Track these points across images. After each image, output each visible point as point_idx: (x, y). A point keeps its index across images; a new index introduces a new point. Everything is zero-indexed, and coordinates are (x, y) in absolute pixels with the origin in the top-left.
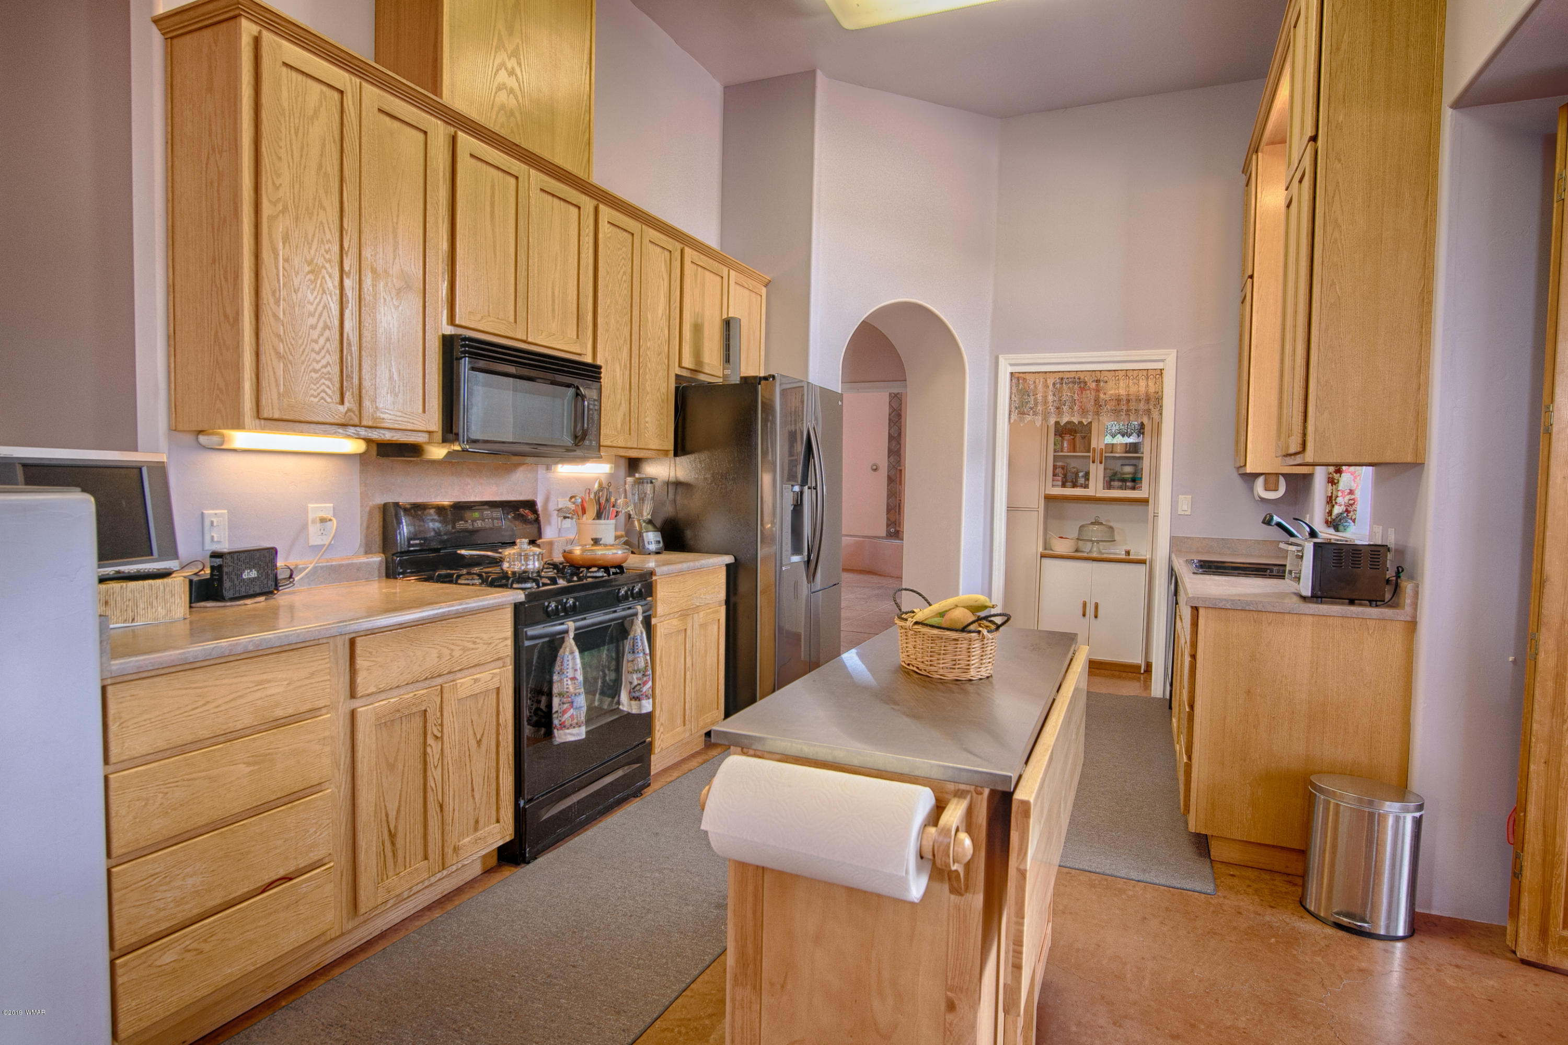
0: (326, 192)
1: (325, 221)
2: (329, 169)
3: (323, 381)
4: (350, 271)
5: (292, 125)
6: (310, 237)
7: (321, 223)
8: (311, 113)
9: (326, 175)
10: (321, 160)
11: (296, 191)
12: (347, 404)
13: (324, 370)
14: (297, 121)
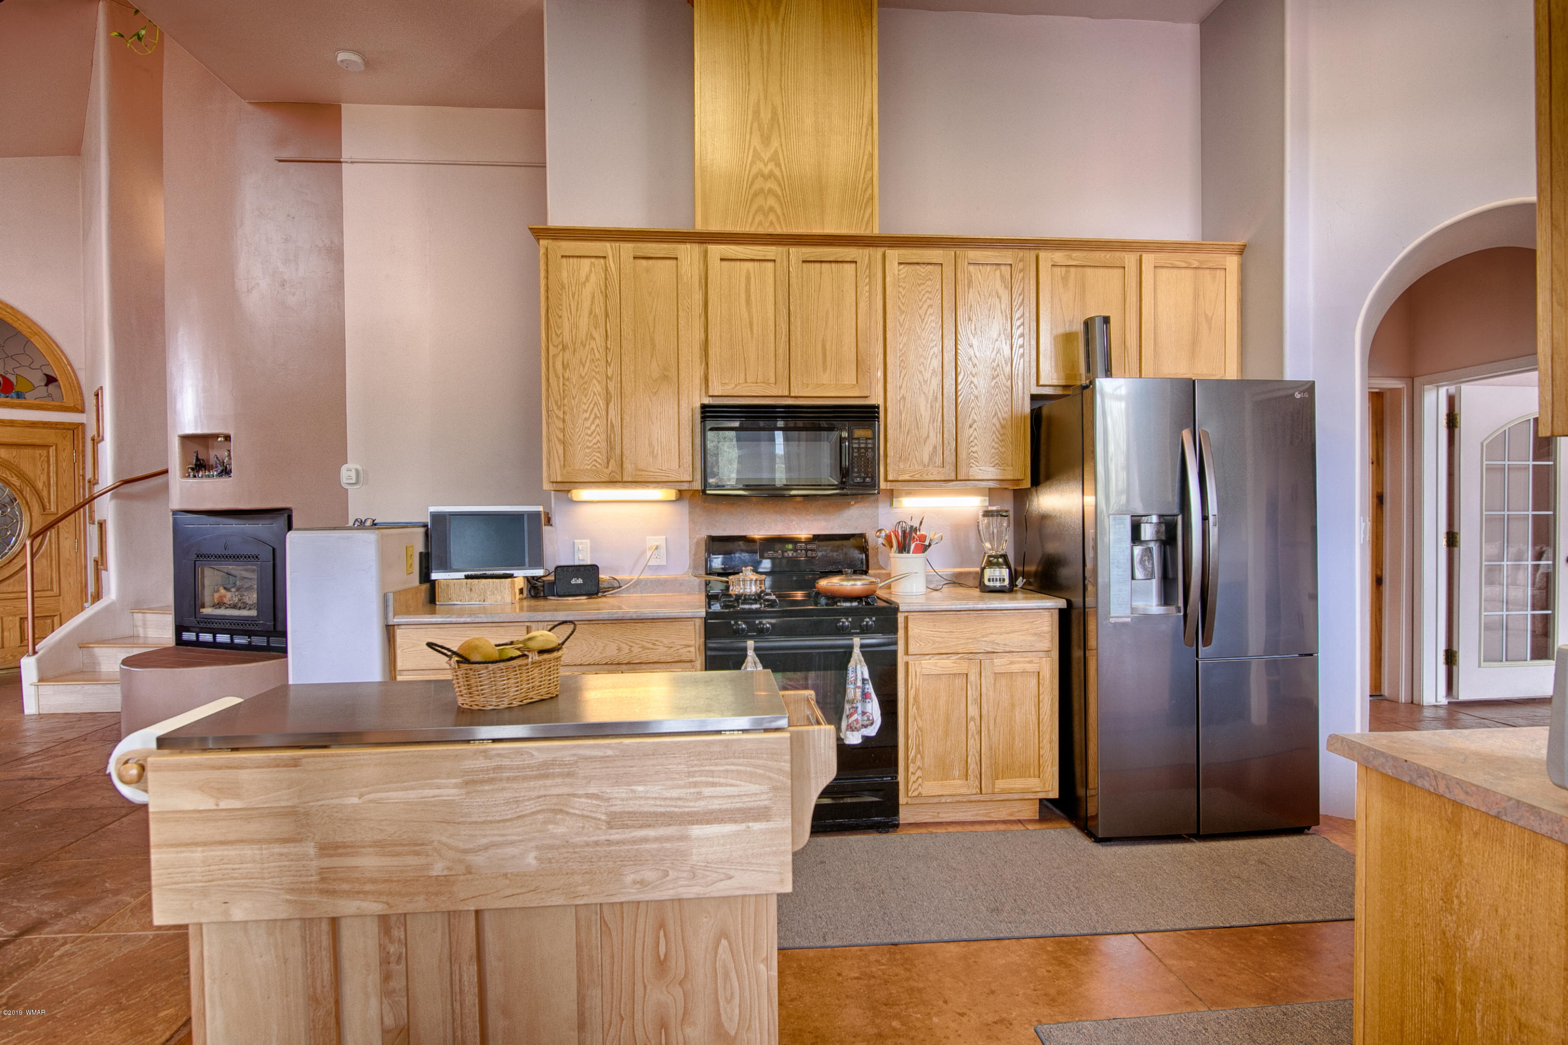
0: (596, 328)
1: (595, 347)
2: (597, 311)
3: (594, 453)
4: (612, 376)
5: (570, 293)
6: (584, 361)
7: (592, 349)
8: (584, 279)
9: (596, 316)
10: (591, 309)
11: (574, 334)
12: (610, 468)
13: (596, 446)
14: (574, 288)
